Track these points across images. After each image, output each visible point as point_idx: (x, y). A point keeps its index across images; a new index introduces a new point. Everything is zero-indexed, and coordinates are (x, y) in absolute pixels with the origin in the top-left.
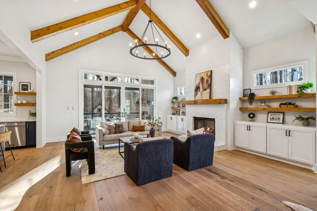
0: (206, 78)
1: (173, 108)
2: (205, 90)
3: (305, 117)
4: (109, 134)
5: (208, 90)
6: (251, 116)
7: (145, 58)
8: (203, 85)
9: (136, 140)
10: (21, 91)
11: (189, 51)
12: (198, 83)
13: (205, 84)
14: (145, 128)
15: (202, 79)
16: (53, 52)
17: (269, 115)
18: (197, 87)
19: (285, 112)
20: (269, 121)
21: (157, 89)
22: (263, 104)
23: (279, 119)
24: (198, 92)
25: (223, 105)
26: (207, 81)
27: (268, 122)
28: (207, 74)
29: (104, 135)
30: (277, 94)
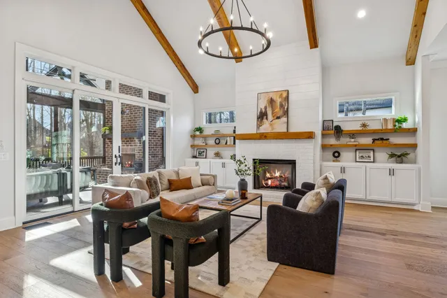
0: (278, 100)
1: (193, 146)
2: (278, 118)
3: (399, 154)
5: (284, 119)
6: (336, 154)
8: (273, 110)
12: (263, 107)
13: (277, 110)
15: (272, 101)
17: (357, 153)
18: (261, 112)
19: (375, 149)
20: (358, 160)
22: (353, 140)
23: (369, 157)
26: (282, 106)
27: (356, 162)
28: (281, 95)
30: (368, 128)
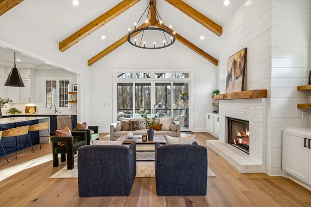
0: (238, 60)
2: (237, 78)
4: (121, 130)
5: (241, 79)
7: (155, 48)
8: (235, 71)
9: (130, 141)
10: (74, 92)
11: (223, 28)
12: (230, 70)
13: (237, 70)
14: (163, 127)
15: (235, 62)
16: (93, 58)
18: (229, 75)
21: (192, 81)
24: (230, 82)
25: (260, 99)
26: (240, 64)
28: (240, 55)
29: (115, 131)
